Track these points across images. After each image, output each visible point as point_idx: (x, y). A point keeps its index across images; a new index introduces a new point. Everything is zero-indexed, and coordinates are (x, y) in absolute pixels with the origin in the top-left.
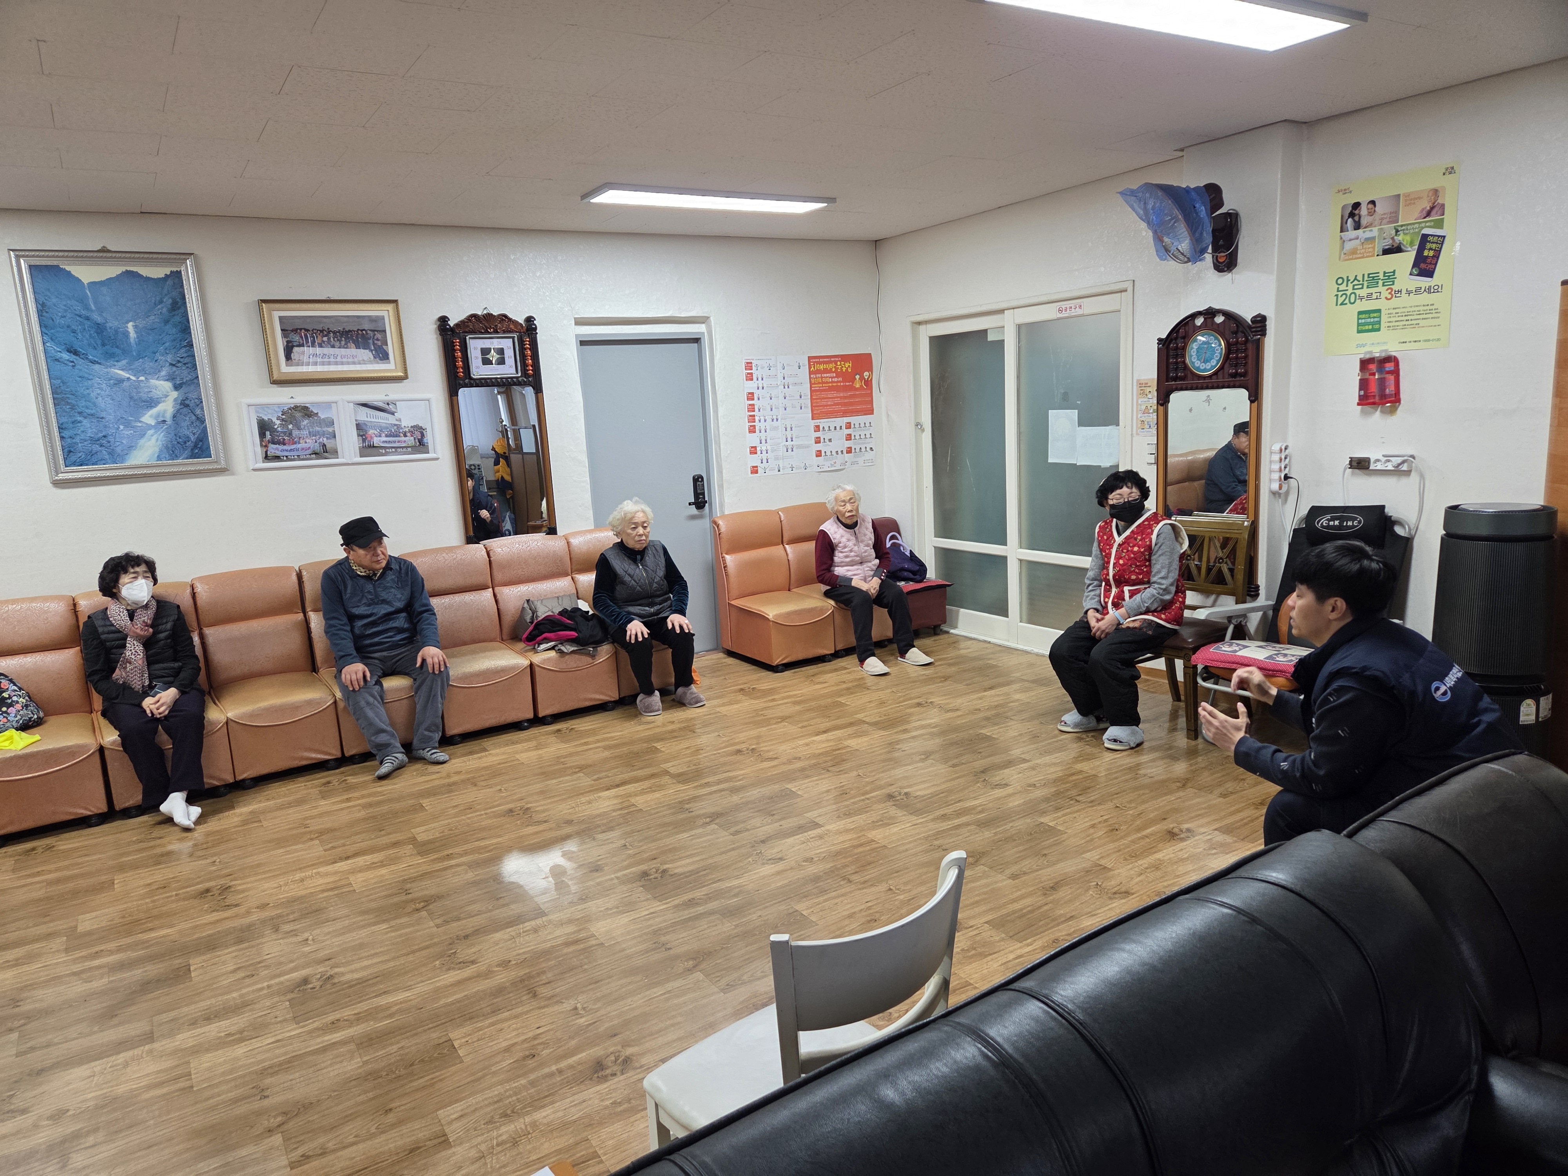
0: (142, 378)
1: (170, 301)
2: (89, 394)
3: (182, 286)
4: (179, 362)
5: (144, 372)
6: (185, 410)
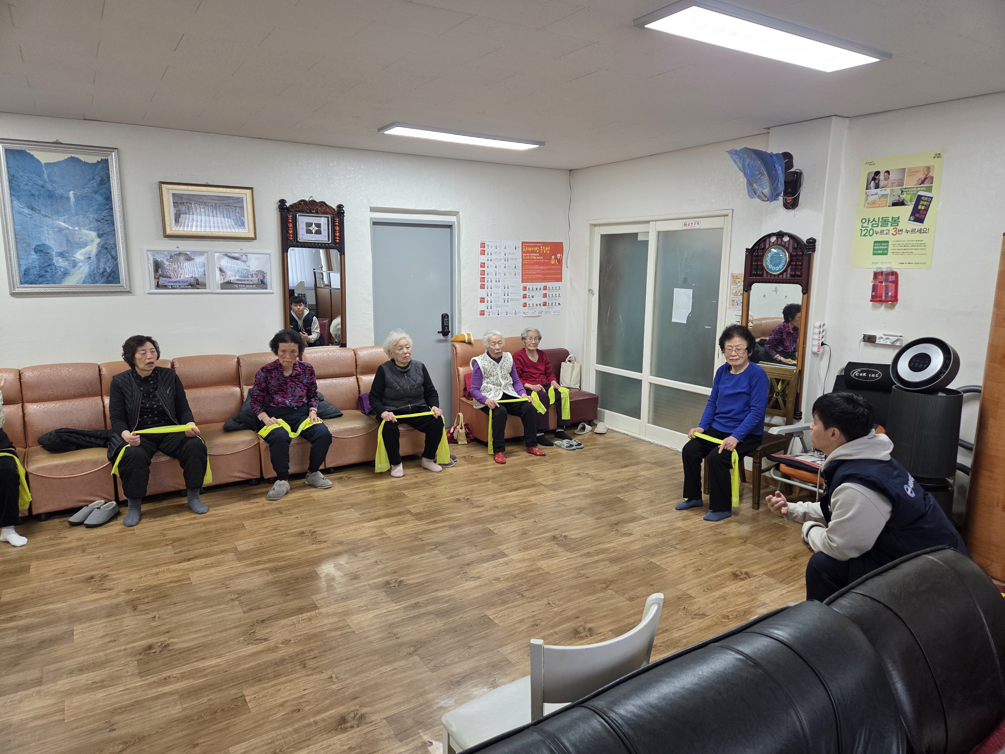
0: (77, 228)
1: (99, 179)
2: (40, 237)
3: (108, 169)
4: (103, 219)
5: (78, 225)
6: (105, 251)
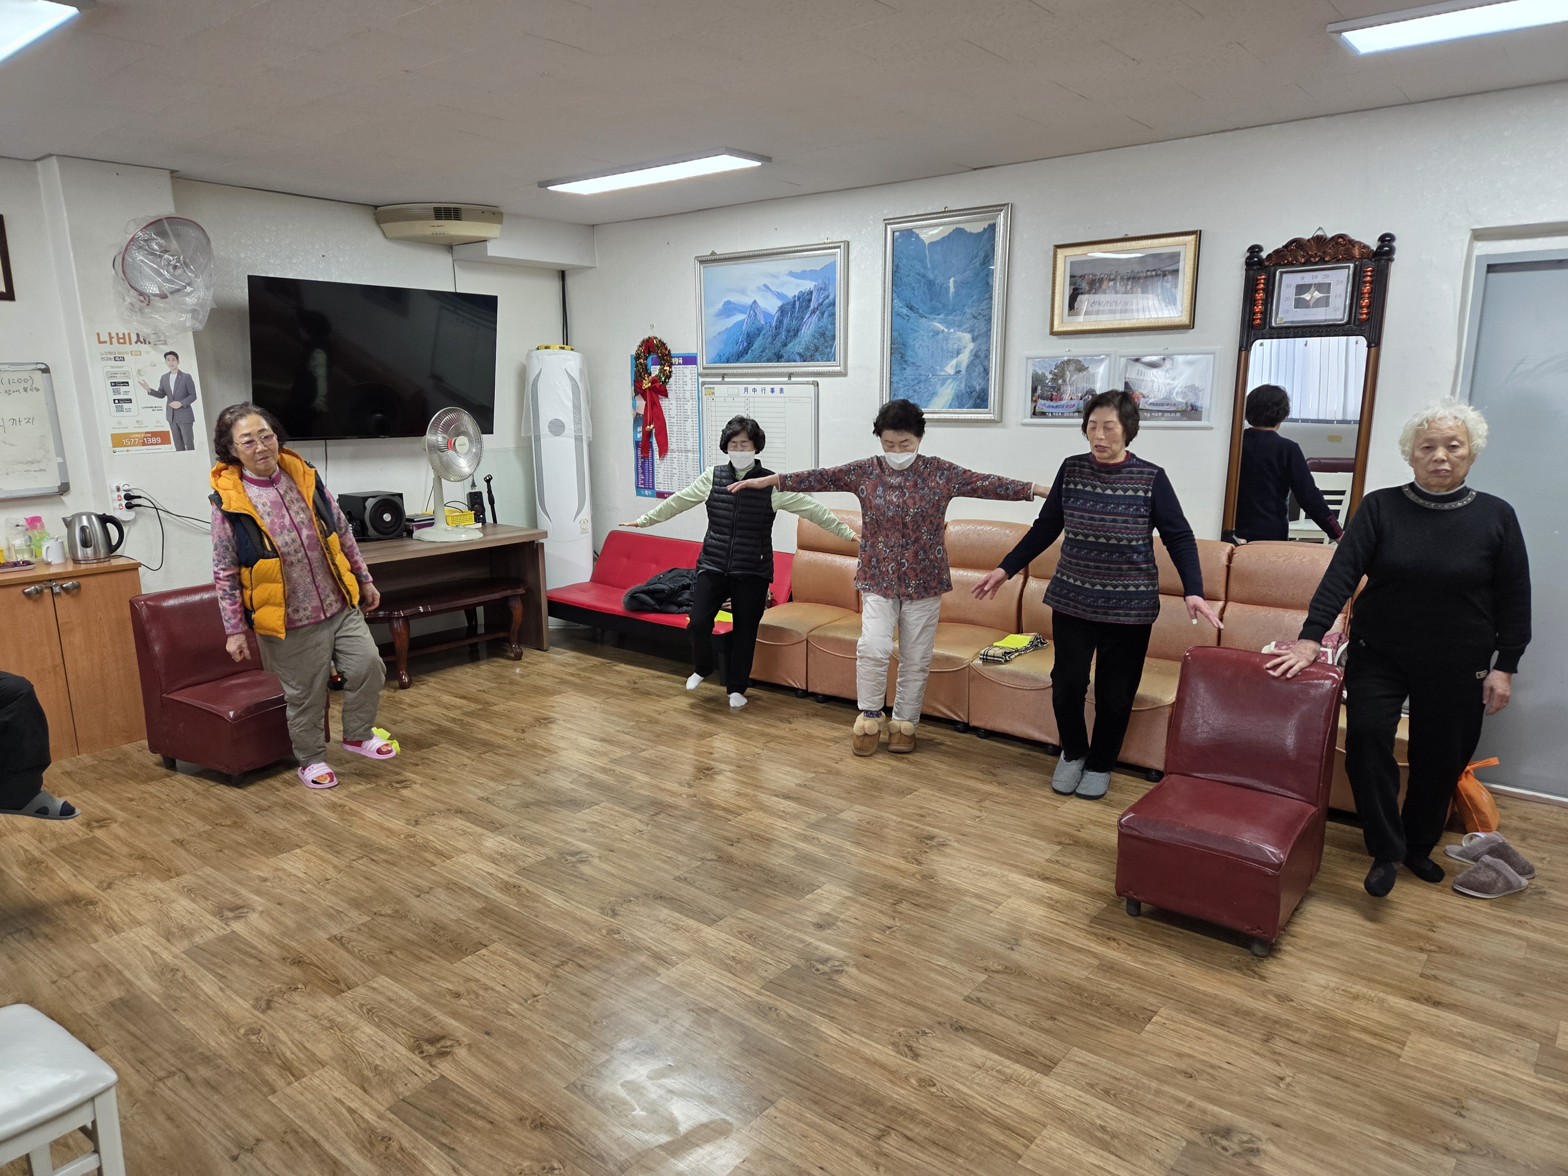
0: (952, 330)
1: (984, 254)
2: (914, 345)
3: (994, 238)
4: (980, 314)
5: (954, 325)
6: (977, 361)
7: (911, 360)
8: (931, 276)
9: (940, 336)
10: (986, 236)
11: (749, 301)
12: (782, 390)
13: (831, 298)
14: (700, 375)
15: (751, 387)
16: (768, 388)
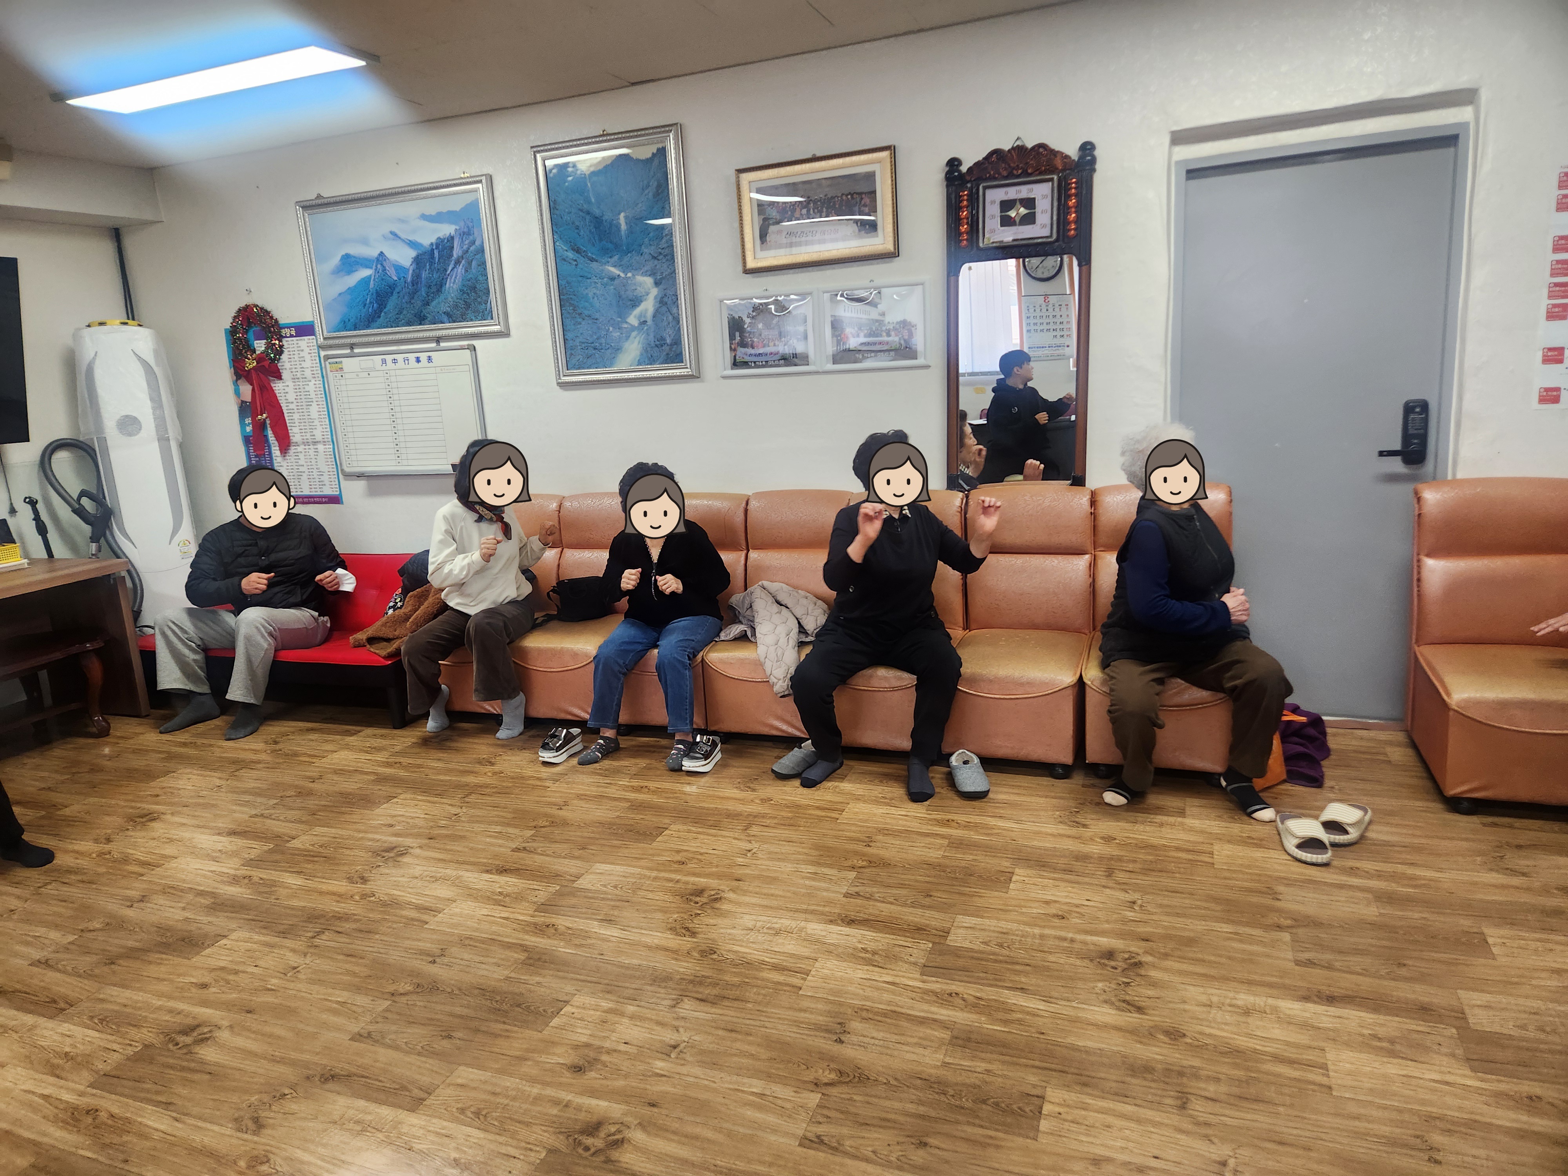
0: (629, 275)
1: (655, 184)
2: (587, 294)
3: (666, 165)
4: (660, 254)
5: (631, 267)
6: (664, 309)
7: (586, 312)
8: (597, 212)
9: (616, 282)
10: (656, 162)
11: (375, 253)
12: (429, 358)
13: (478, 243)
14: (320, 347)
15: (389, 358)
16: (412, 357)
